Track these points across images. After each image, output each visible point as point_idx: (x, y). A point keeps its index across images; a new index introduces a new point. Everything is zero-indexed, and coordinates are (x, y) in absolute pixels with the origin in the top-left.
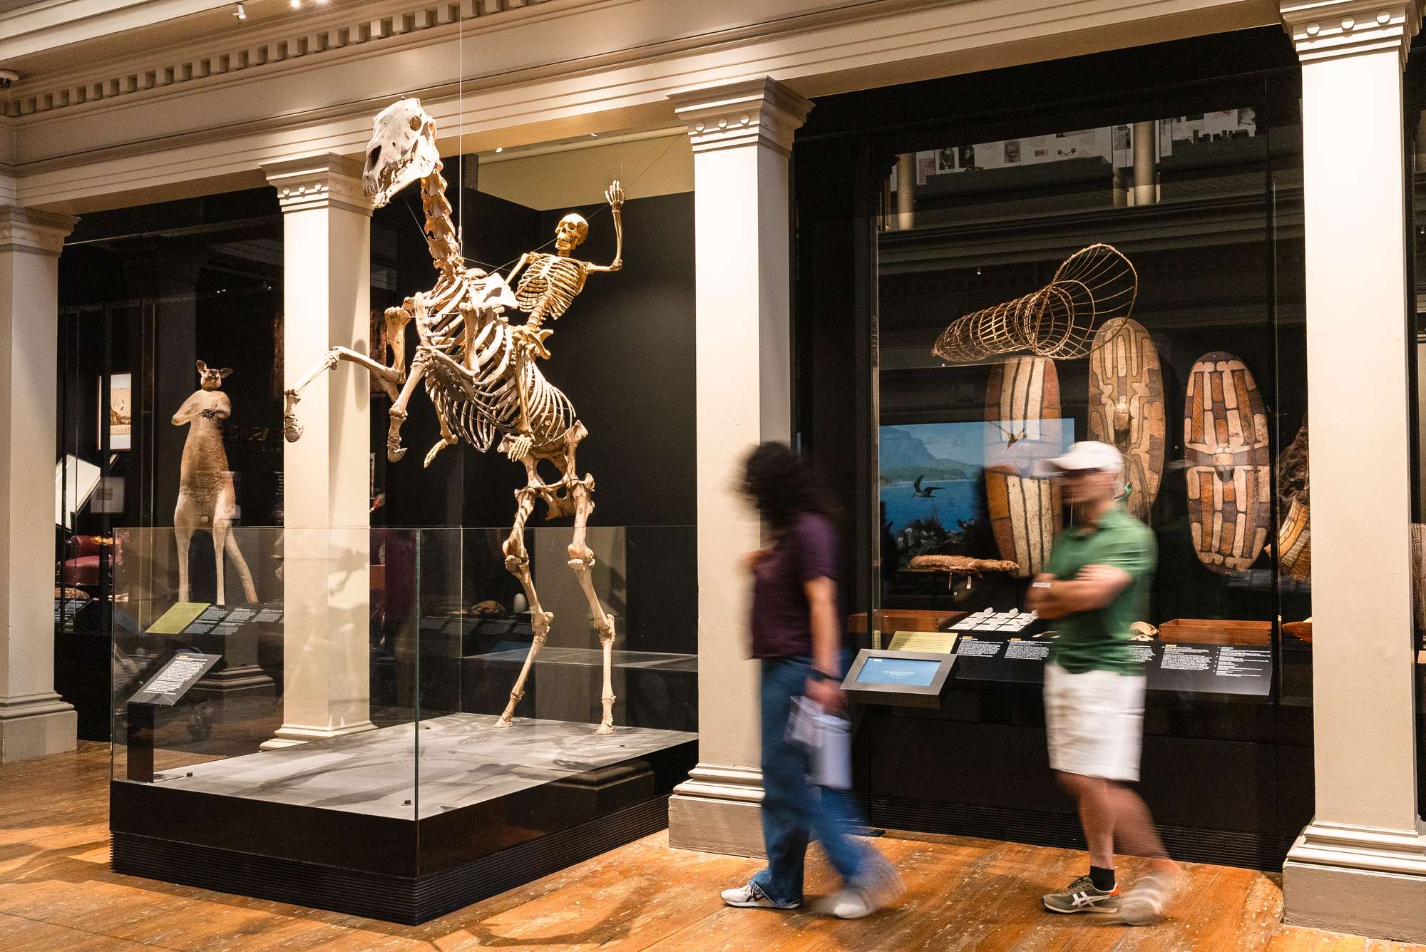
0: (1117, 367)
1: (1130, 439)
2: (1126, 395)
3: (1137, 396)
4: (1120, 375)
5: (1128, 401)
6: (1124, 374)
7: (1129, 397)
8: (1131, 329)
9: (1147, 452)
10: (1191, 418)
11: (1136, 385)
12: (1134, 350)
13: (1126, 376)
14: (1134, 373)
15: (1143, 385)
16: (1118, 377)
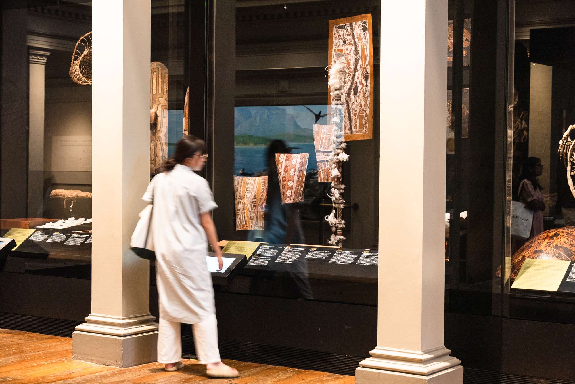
0: (152, 89)
1: (157, 128)
2: (156, 104)
3: (161, 105)
4: (154, 93)
5: (157, 108)
6: (155, 93)
7: (157, 105)
8: (160, 69)
9: (164, 135)
10: (185, 117)
11: (161, 99)
12: (160, 80)
13: (156, 94)
14: (160, 92)
15: (164, 99)
16: (153, 94)
